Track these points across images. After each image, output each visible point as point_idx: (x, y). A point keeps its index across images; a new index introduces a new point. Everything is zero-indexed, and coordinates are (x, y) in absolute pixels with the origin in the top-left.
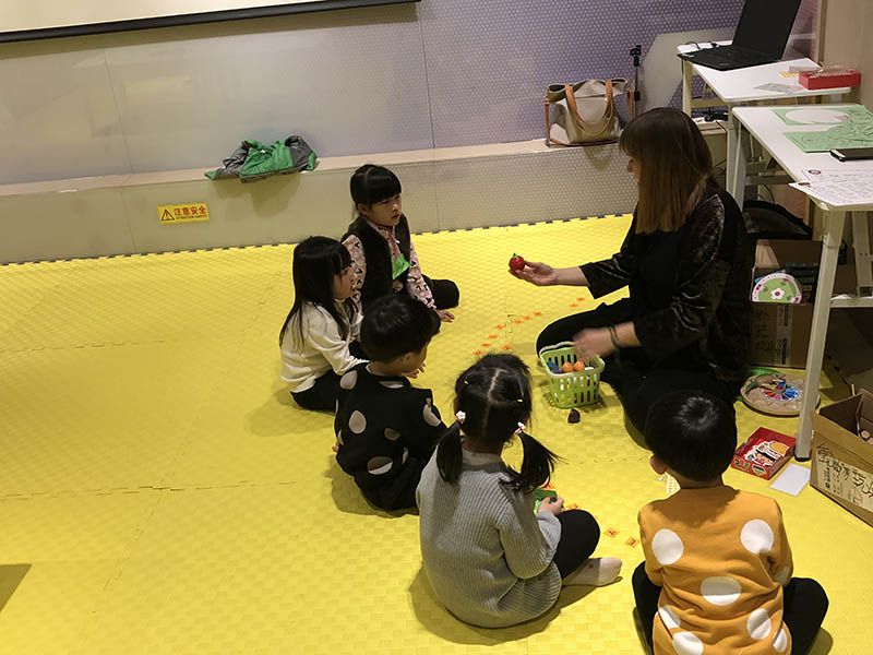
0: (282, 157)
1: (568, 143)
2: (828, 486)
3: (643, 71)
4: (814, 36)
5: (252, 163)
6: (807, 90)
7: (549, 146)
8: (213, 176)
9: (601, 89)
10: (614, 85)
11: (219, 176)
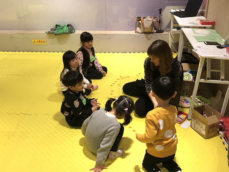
0: (66, 29)
1: (141, 32)
2: (194, 127)
3: (162, 15)
4: (205, 10)
5: (58, 30)
6: (201, 25)
7: (136, 33)
8: (47, 33)
9: (150, 19)
10: (154, 18)
11: (49, 33)
